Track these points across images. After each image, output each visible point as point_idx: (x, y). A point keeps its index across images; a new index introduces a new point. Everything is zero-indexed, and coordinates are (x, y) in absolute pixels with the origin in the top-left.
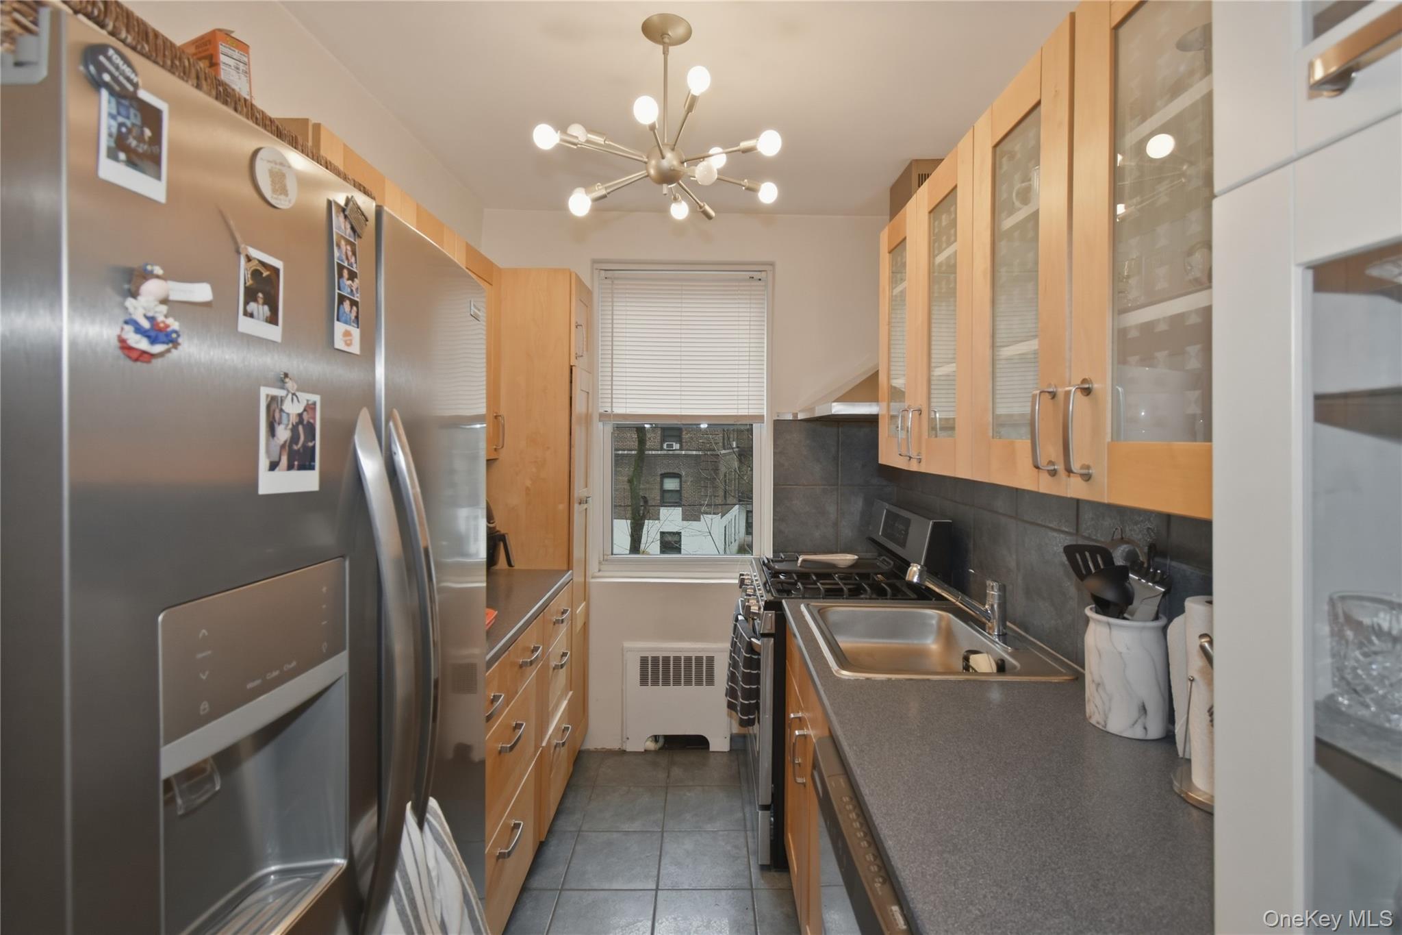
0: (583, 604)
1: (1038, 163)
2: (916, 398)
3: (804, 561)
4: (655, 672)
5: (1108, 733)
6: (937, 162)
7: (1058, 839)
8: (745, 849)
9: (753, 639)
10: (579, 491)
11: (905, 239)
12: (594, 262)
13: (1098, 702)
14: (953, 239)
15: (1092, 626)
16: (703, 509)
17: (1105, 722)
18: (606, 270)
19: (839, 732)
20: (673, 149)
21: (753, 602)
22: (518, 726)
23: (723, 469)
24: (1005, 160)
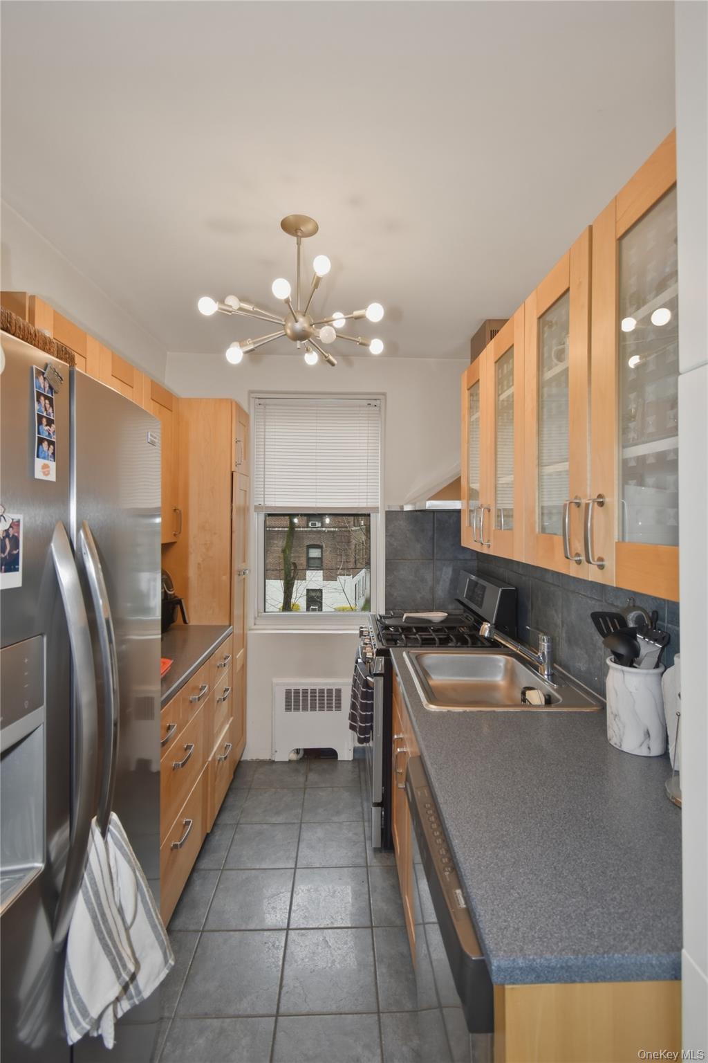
0: (242, 651)
1: (568, 333)
2: (486, 499)
3: (407, 618)
4: (297, 701)
5: (622, 751)
6: (503, 322)
7: (580, 836)
8: (363, 835)
9: (368, 678)
10: (237, 565)
11: (478, 381)
12: (251, 392)
13: (616, 729)
14: (511, 384)
15: (611, 672)
16: (339, 571)
17: (620, 743)
18: (259, 398)
19: (425, 754)
20: (304, 316)
21: (368, 649)
22: (189, 747)
23: (353, 542)
24: (546, 329)
